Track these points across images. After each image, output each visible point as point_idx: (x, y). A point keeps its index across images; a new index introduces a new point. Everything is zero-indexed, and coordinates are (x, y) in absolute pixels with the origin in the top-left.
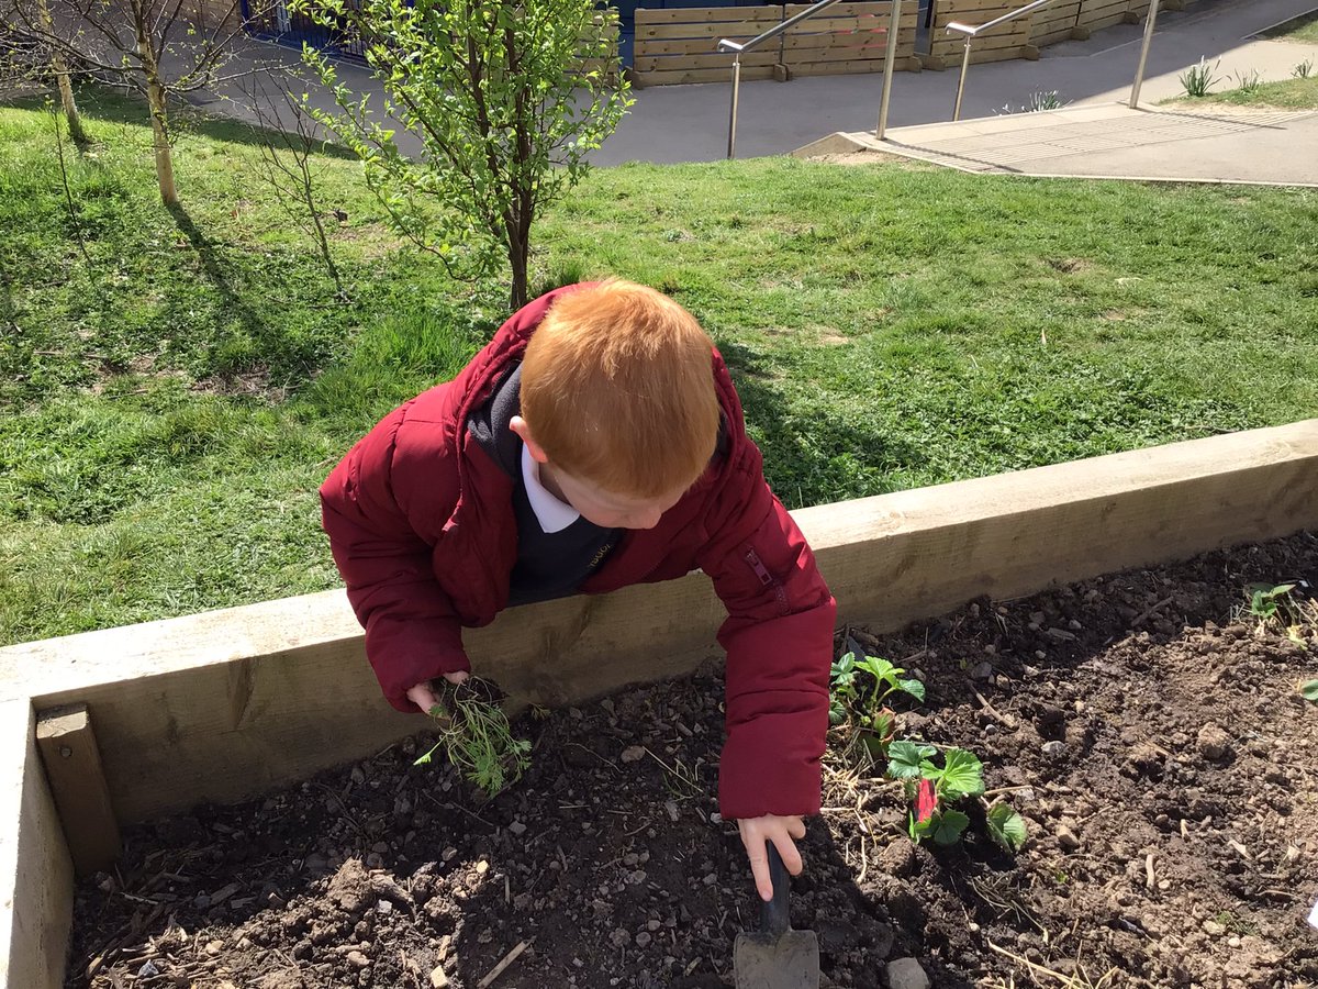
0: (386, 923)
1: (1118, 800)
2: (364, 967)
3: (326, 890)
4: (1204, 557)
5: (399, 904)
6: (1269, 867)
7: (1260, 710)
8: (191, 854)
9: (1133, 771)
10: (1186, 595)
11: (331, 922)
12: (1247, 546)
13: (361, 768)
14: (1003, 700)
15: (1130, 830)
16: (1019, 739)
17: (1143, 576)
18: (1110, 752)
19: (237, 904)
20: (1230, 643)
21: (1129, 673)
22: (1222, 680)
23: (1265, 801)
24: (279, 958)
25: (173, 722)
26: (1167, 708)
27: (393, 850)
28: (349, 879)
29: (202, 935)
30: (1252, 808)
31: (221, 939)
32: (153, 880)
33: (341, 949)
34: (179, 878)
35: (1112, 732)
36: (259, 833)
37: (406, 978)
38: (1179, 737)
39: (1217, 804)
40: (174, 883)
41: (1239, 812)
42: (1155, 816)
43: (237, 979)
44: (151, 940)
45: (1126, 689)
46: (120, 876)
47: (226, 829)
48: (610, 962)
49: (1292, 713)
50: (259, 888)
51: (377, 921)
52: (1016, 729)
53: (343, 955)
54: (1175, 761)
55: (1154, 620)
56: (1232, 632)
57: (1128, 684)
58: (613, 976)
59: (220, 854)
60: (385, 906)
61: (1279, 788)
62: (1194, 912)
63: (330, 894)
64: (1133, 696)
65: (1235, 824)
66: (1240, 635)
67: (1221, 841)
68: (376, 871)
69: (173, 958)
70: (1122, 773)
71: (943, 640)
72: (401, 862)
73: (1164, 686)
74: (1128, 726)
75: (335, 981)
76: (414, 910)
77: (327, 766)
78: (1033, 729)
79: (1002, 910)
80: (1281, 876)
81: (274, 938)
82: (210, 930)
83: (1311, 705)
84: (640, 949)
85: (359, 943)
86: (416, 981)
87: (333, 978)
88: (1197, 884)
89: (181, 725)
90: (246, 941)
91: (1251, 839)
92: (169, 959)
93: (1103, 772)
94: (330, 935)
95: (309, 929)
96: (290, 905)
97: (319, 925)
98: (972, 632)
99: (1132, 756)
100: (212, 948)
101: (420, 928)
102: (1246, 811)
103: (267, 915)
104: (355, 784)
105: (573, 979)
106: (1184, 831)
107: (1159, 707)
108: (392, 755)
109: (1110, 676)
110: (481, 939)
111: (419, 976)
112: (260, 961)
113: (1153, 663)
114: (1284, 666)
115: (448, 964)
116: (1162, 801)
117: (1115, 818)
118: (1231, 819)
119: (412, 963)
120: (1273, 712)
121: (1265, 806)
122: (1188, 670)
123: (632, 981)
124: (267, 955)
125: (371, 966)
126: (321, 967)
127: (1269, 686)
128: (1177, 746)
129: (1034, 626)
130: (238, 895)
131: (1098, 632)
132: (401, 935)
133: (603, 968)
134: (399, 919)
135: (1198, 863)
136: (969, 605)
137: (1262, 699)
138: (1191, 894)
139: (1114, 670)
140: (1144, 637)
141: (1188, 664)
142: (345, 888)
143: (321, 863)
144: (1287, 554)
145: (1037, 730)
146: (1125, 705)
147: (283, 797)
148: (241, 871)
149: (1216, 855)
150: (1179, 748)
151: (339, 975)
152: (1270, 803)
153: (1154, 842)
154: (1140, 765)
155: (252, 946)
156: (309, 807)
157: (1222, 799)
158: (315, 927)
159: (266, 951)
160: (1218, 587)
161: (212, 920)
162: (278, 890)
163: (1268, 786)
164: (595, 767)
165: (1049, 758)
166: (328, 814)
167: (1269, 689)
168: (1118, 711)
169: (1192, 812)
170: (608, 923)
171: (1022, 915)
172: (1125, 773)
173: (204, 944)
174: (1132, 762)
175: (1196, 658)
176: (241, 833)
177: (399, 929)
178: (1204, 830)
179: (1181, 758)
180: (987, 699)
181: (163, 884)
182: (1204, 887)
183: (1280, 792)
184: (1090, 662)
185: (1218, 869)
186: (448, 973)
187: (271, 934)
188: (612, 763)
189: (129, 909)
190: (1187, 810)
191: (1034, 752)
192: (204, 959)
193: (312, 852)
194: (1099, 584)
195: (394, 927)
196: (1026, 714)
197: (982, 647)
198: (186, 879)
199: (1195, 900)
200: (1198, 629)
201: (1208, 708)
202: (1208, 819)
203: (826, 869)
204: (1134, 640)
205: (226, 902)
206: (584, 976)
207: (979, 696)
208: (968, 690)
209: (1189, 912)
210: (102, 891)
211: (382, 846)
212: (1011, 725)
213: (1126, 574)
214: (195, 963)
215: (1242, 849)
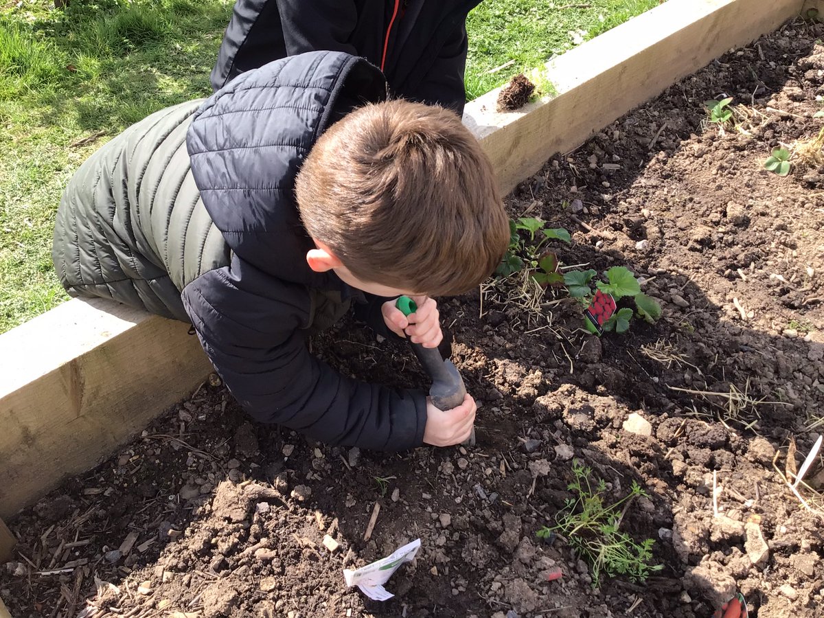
0: (270, 518)
1: (698, 268)
2: (273, 558)
3: (211, 511)
4: (668, 92)
5: (272, 501)
6: (799, 284)
7: (748, 185)
8: (78, 521)
9: (699, 247)
10: (671, 120)
11: (229, 534)
12: (689, 78)
13: (184, 408)
14: (598, 222)
15: (714, 285)
16: (621, 245)
17: (640, 113)
18: (676, 238)
19: (143, 548)
20: (710, 146)
21: (663, 182)
22: (720, 172)
23: (781, 243)
24: (203, 577)
25: (25, 430)
26: (696, 199)
27: (243, 462)
28: (230, 499)
29: (129, 582)
30: (775, 250)
31: (147, 579)
32: (58, 552)
33: (248, 550)
34: (80, 543)
35: (670, 224)
36: (126, 485)
37: (308, 554)
38: (715, 216)
39: (754, 253)
40: (77, 548)
41: (767, 254)
42: (723, 272)
43: (179, 606)
44: (88, 601)
45: (665, 193)
46: (27, 560)
47: (96, 491)
48: (449, 487)
49: (765, 182)
50: (155, 529)
51: (264, 520)
52: (615, 239)
53: (252, 556)
54: (718, 232)
55: (661, 142)
56: (708, 138)
57: (666, 189)
58: (456, 496)
59: (101, 512)
60: (263, 506)
61: (786, 233)
62: (774, 327)
63: (219, 514)
64: (672, 196)
65: (769, 263)
66: (713, 139)
67: (766, 277)
68: (243, 484)
69: (118, 610)
70: (689, 250)
71: (542, 192)
72: (254, 469)
73: (687, 185)
74: (678, 217)
75: (256, 576)
76: (283, 500)
77: (156, 416)
78: (625, 236)
79: (667, 363)
80: (808, 288)
81: (190, 563)
82: (133, 575)
83: (772, 174)
84: (465, 471)
85: (259, 541)
86: (315, 552)
87: (253, 575)
88: (767, 308)
89: (33, 430)
90: (168, 574)
91: (784, 269)
92: (114, 612)
93: (678, 252)
94: (235, 545)
95: (216, 546)
96: (187, 532)
97: (222, 541)
98: (558, 181)
99: (695, 237)
100: (144, 589)
101: (295, 512)
102: (772, 253)
103: (173, 547)
104: (186, 422)
105: (429, 509)
106: (744, 278)
107: (691, 200)
108: (205, 392)
109: (653, 187)
110: (348, 505)
111: (316, 548)
112: (188, 585)
113: (673, 171)
114: (746, 152)
115: (331, 530)
116: (723, 261)
117: (703, 281)
118: (764, 260)
119: (306, 541)
120: (755, 184)
121: (782, 246)
122: (695, 170)
123: (470, 495)
124: (191, 578)
125: (277, 555)
126: (240, 571)
127: (745, 167)
128: (714, 223)
129: (593, 166)
130: (140, 540)
131: (631, 159)
132: (285, 523)
133: (445, 494)
134: (278, 512)
135: (762, 294)
136: (550, 161)
137: (747, 178)
138: (768, 316)
139: (653, 182)
140: (662, 155)
141: (695, 166)
142: (230, 506)
143: (194, 492)
144: (712, 78)
145: (629, 236)
146: (670, 204)
147: (132, 451)
148: (131, 520)
149: (769, 286)
150: (717, 223)
151: (257, 571)
152: (784, 244)
153: (731, 289)
154: (701, 242)
155: (174, 575)
156: (158, 452)
157: (756, 250)
158: (219, 543)
159: (189, 575)
160: (686, 110)
161: (131, 567)
162: (173, 525)
163: (778, 233)
164: (362, 352)
165: (643, 253)
166: (175, 451)
167: (746, 170)
168: (668, 209)
169: (743, 263)
170: (432, 461)
171: (681, 362)
172: (693, 249)
173: (136, 588)
174: (696, 241)
175: (696, 161)
176: (110, 489)
177: (282, 519)
178: (754, 272)
179: (720, 230)
180: (588, 223)
181: (68, 552)
182: (772, 309)
183: (787, 235)
184: (637, 181)
185: (774, 295)
186: (334, 536)
187: (186, 561)
188: (373, 346)
189: (52, 582)
190: (738, 262)
191: (633, 251)
192: (142, 601)
193: (181, 486)
194: (617, 126)
195: (277, 519)
196: (616, 227)
197: (568, 190)
198: (86, 542)
199: (771, 319)
200: (689, 141)
201: (720, 192)
202: (753, 264)
203: (549, 372)
204: (658, 159)
205: (134, 549)
206: (436, 504)
207: (584, 224)
208: (573, 222)
209: (771, 328)
210: (19, 577)
211: (234, 463)
212: (611, 238)
213: (630, 115)
214: (138, 607)
215: (781, 278)
